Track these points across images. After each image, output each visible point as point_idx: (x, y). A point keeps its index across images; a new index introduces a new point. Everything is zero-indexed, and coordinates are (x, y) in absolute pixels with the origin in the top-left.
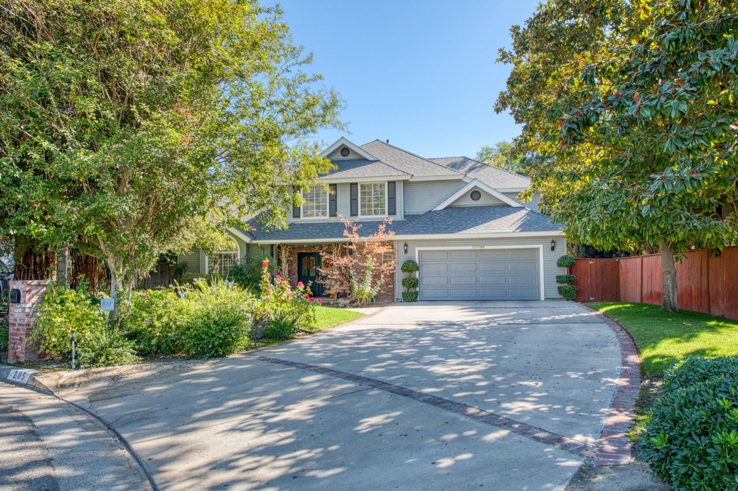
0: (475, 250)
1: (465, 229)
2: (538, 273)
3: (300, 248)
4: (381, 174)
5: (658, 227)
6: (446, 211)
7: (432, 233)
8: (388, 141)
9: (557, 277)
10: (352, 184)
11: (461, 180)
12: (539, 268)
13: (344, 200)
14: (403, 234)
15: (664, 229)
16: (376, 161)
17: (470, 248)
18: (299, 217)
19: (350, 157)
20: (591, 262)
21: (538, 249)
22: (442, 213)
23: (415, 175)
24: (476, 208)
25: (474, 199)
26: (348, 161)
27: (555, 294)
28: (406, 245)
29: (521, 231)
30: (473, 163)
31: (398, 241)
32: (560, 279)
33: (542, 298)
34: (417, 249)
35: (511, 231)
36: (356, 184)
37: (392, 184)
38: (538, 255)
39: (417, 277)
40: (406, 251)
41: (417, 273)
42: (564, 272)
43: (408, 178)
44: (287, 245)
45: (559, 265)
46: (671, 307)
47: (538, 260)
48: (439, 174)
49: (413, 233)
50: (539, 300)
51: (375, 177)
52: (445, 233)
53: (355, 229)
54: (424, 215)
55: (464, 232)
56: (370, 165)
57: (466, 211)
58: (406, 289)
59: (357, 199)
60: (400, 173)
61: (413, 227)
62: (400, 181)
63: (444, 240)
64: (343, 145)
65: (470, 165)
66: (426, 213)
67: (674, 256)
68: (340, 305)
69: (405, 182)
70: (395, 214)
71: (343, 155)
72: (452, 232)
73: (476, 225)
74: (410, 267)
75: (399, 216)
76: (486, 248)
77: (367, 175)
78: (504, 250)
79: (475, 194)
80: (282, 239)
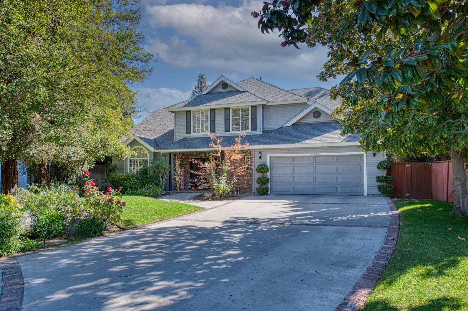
0: (313, 157)
1: (304, 140)
2: (363, 174)
3: (192, 155)
4: (246, 101)
5: (442, 137)
6: (293, 127)
7: (279, 143)
8: (261, 78)
9: (377, 177)
10: (226, 109)
11: (305, 103)
12: (363, 170)
13: (220, 120)
14: (257, 144)
15: (446, 138)
16: (245, 92)
17: (308, 154)
18: (190, 133)
19: (228, 89)
20: (407, 166)
21: (362, 155)
22: (290, 128)
23: (271, 100)
24: (316, 124)
25: (315, 118)
26: (226, 92)
27: (376, 191)
28: (260, 153)
29: (347, 141)
30: (324, 91)
31: (254, 149)
32: (379, 179)
33: (366, 194)
34: (269, 156)
35: (340, 141)
36: (229, 108)
37: (254, 107)
38: (363, 160)
39: (269, 176)
40: (260, 157)
41: (269, 173)
42: (384, 173)
43: (265, 103)
44: (179, 153)
45: (379, 168)
46: (461, 212)
47: (363, 164)
48: (288, 99)
49: (265, 144)
50: (363, 195)
51: (241, 103)
52: (288, 143)
53: (218, 141)
54: (276, 130)
55: (303, 142)
56: (240, 95)
57: (308, 127)
58: (260, 185)
59: (229, 120)
60: (259, 99)
61: (266, 139)
62: (259, 105)
63: (289, 149)
64: (223, 81)
65: (322, 93)
66: (279, 129)
67: (465, 164)
68: (205, 198)
69: (263, 106)
70: (256, 129)
71: (224, 89)
72: (294, 143)
73: (313, 137)
74: (263, 169)
75: (259, 132)
76: (321, 154)
77: (235, 102)
78: (336, 156)
79: (317, 113)
80: (175, 149)
